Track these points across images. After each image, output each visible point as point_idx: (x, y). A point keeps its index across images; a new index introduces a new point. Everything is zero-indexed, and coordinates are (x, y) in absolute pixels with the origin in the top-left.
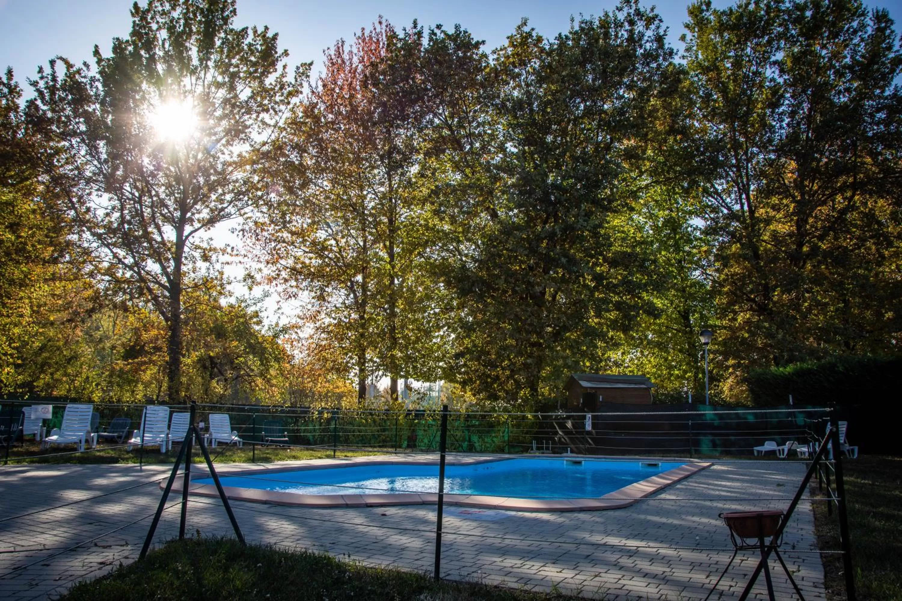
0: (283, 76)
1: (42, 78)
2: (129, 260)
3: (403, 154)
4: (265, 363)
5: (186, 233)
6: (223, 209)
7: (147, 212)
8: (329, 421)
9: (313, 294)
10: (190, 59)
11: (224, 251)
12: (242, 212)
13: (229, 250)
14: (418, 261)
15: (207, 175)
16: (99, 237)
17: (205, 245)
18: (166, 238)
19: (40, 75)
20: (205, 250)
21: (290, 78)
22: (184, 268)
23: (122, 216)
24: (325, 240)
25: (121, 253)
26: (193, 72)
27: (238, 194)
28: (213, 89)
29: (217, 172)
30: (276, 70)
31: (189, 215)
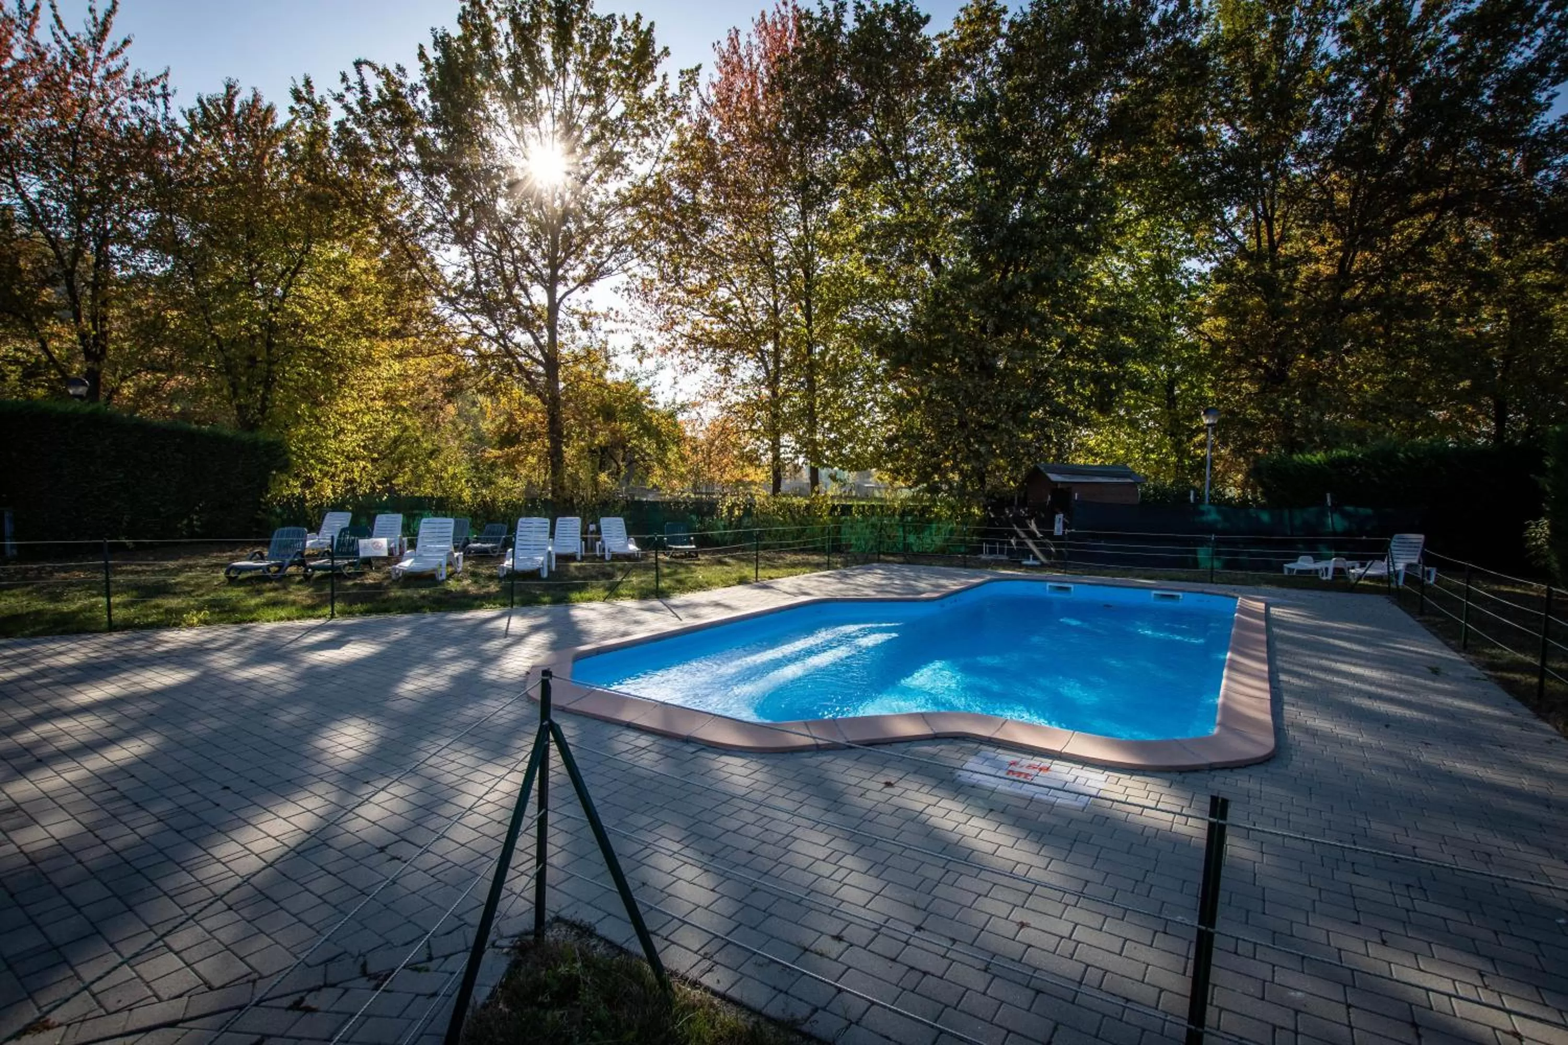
0: (663, 88)
1: (348, 89)
2: (493, 331)
3: (823, 184)
4: (662, 448)
5: (559, 295)
6: (602, 264)
7: (509, 268)
8: (740, 519)
9: (715, 367)
10: (543, 63)
11: (606, 317)
12: (626, 266)
13: (612, 314)
14: (840, 323)
15: (579, 221)
16: (452, 302)
17: (583, 309)
18: (535, 302)
19: (344, 85)
20: (583, 315)
21: (673, 89)
22: (560, 339)
23: (477, 275)
24: (729, 300)
25: (483, 321)
26: (549, 82)
27: (618, 246)
28: (577, 104)
29: (592, 218)
30: (654, 79)
31: (560, 272)
